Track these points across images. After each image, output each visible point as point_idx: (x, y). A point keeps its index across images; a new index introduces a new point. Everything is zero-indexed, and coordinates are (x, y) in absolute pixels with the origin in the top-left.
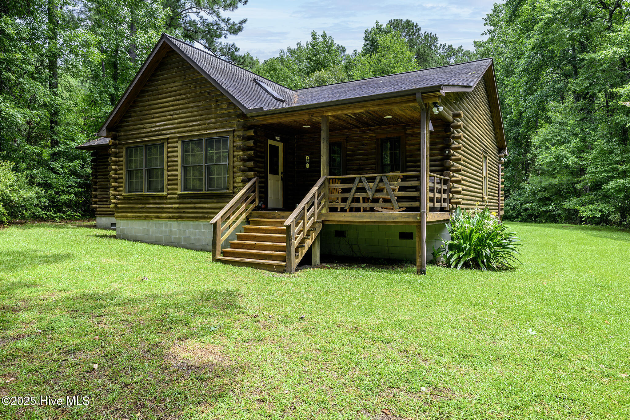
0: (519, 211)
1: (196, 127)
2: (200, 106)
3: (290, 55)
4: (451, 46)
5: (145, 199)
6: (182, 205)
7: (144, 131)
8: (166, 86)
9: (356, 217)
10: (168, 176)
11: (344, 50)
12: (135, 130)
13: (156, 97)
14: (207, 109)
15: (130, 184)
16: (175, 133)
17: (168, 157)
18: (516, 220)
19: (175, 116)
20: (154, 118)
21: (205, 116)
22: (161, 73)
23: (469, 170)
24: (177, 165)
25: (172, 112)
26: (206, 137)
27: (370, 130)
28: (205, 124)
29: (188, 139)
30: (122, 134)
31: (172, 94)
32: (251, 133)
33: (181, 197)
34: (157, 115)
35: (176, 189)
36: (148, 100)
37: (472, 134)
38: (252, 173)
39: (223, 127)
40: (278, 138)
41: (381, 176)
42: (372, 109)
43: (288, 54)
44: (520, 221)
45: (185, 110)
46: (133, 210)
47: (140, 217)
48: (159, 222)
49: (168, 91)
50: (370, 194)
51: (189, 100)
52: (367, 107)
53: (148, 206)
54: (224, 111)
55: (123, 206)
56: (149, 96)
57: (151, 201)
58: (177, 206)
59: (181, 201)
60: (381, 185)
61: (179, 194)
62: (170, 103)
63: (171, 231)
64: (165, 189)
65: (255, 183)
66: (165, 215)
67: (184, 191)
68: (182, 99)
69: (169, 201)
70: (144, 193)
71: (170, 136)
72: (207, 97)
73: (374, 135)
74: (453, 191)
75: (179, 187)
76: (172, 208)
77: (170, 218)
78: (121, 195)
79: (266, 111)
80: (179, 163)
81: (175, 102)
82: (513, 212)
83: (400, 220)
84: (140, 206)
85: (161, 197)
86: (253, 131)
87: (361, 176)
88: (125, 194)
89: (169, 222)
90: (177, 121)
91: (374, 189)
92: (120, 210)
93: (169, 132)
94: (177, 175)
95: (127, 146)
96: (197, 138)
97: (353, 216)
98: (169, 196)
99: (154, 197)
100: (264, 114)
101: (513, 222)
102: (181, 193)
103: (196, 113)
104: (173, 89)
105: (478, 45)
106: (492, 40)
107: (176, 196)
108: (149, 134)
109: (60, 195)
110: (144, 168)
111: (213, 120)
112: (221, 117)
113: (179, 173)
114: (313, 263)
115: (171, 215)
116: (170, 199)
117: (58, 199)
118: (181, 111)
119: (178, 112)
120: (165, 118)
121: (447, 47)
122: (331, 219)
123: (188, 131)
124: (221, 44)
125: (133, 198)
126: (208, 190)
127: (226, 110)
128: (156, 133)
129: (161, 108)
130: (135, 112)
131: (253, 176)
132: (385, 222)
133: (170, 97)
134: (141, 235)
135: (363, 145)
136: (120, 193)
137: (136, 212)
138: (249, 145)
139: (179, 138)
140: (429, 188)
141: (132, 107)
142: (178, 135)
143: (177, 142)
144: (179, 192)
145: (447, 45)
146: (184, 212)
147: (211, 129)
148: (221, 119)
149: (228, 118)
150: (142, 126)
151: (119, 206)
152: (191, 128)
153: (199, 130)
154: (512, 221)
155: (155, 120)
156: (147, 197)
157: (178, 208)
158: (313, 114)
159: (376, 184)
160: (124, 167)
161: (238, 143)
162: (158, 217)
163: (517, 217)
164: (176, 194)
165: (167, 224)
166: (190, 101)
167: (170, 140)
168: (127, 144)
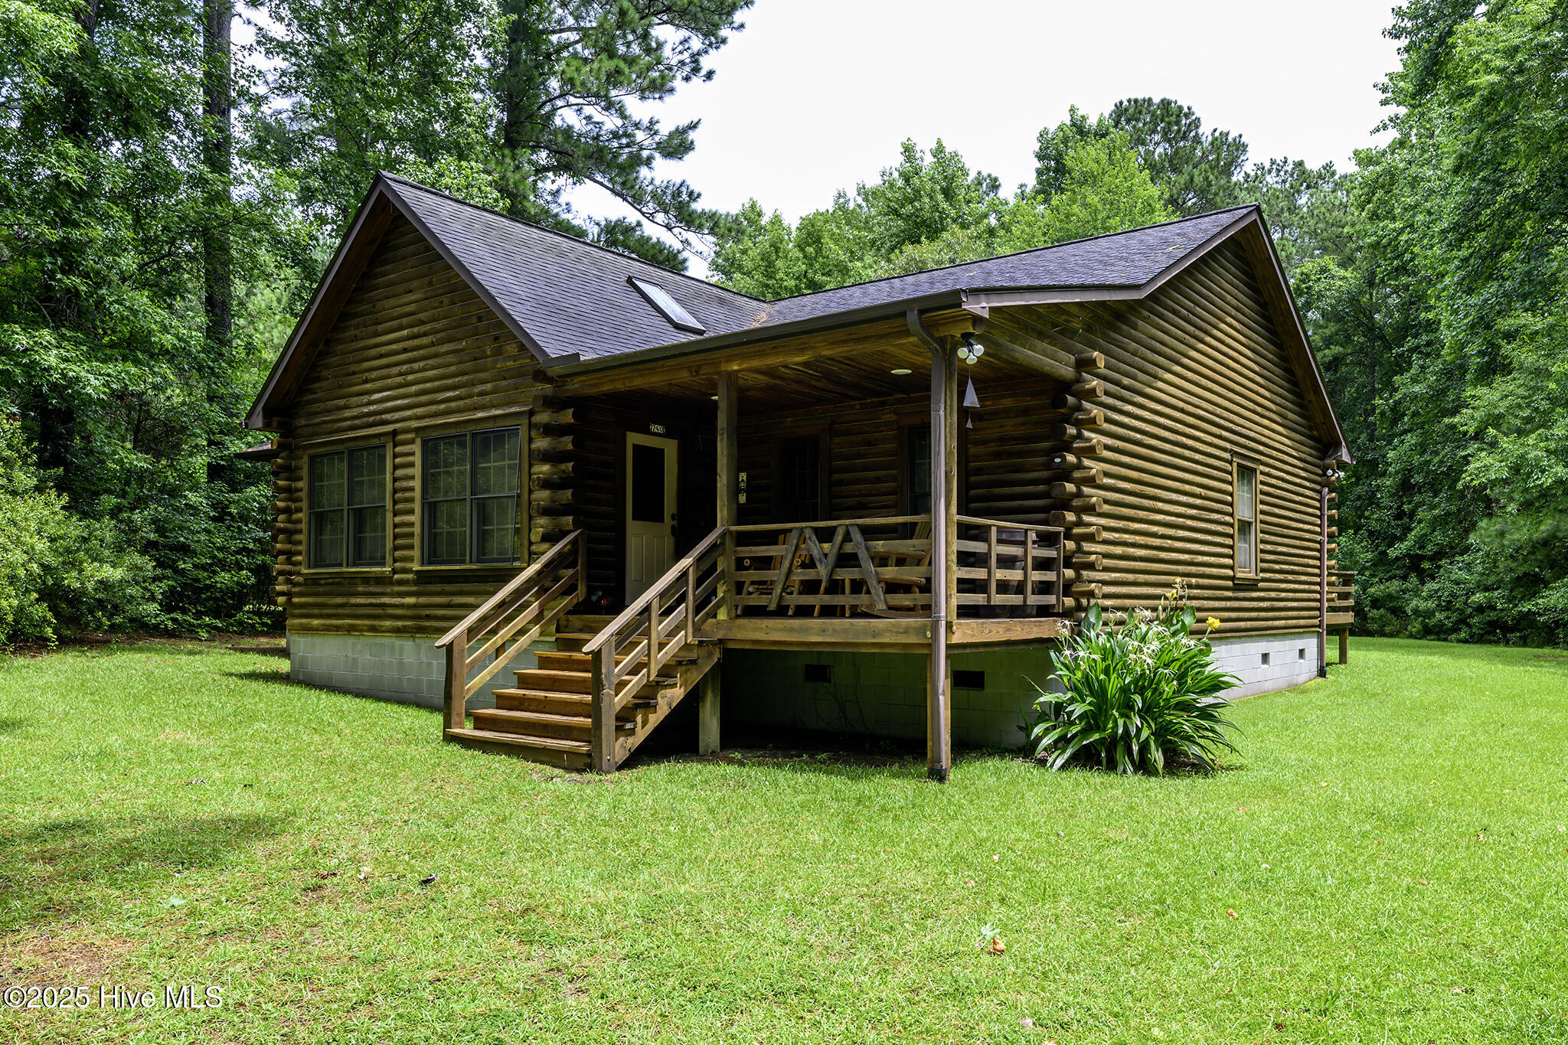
0: (1462, 611)
1: (453, 404)
2: (462, 350)
3: (864, 204)
4: (1301, 164)
5: (345, 585)
6: (423, 600)
7: (348, 413)
8: (392, 302)
9: (792, 630)
10: (395, 526)
11: (995, 185)
12: (329, 411)
13: (372, 329)
14: (476, 359)
15: (319, 544)
16: (410, 418)
17: (395, 480)
18: (1454, 636)
19: (410, 377)
20: (366, 381)
21: (471, 377)
22: (382, 269)
23: (1160, 505)
24: (411, 500)
25: (405, 367)
26: (472, 428)
27: (883, 404)
28: (471, 396)
29: (435, 434)
30: (303, 422)
31: (405, 321)
32: (567, 417)
33: (423, 578)
34: (374, 375)
35: (411, 559)
36: (356, 338)
37: (1182, 411)
38: (570, 519)
39: (509, 404)
40: (656, 428)
41: (847, 526)
42: (827, 353)
43: (860, 200)
44: (1465, 641)
45: (430, 362)
46: (325, 611)
47: (338, 628)
48: (378, 640)
49: (395, 314)
50: (822, 571)
51: (439, 336)
52: (814, 348)
53: (353, 600)
54: (512, 363)
55: (303, 600)
56: (357, 327)
57: (360, 589)
58: (411, 600)
59: (421, 588)
60: (849, 548)
61: (417, 572)
62: (401, 345)
63: (401, 664)
64: (389, 559)
65: (574, 542)
66: (388, 623)
67: (430, 563)
68: (425, 334)
69: (396, 589)
70: (344, 569)
71: (398, 426)
72: (476, 327)
73: (892, 417)
74: (1076, 563)
75: (416, 553)
76: (402, 606)
77: (398, 631)
78: (299, 574)
79: (587, 363)
80: (417, 494)
81: (411, 342)
82: (1445, 614)
83: (887, 640)
84: (339, 600)
85: (380, 580)
86: (571, 411)
87: (804, 524)
88: (306, 571)
89: (397, 642)
90: (413, 388)
91: (831, 559)
92: (297, 611)
93: (397, 415)
94: (412, 525)
95: (311, 452)
96: (453, 432)
97: (784, 630)
98: (396, 576)
99: (366, 579)
100: (582, 369)
101: (1444, 643)
102: (420, 568)
103: (453, 369)
104: (408, 309)
105: (1365, 159)
106: (1402, 144)
107: (411, 576)
108: (357, 422)
109: (215, 573)
110: (346, 507)
111: (489, 386)
112: (505, 379)
113: (415, 518)
114: (701, 750)
115: (400, 623)
116: (401, 583)
117: (208, 582)
118: (422, 364)
119: (416, 366)
120: (389, 381)
121: (1289, 168)
122: (739, 636)
123: (435, 415)
124: (651, 183)
125: (323, 582)
126: (478, 561)
127: (515, 361)
128: (371, 419)
129: (382, 356)
130: (327, 367)
131: (571, 528)
132: (857, 645)
133: (401, 328)
134: (340, 673)
135: (869, 443)
136: (297, 568)
137: (329, 616)
138: (561, 447)
139: (417, 430)
140: (954, 557)
141: (323, 354)
142: (415, 424)
143: (412, 442)
144: (416, 567)
145: (1290, 161)
146: (428, 617)
147: (483, 408)
148: (504, 383)
149: (520, 380)
150: (342, 402)
151: (295, 600)
152: (443, 406)
153: (459, 411)
154: (1445, 640)
155: (368, 386)
156: (352, 578)
157: (415, 606)
158: (699, 367)
159: (837, 546)
160: (304, 505)
161: (541, 443)
162: (373, 629)
163: (1455, 629)
164: (409, 571)
165: (392, 647)
166: (440, 339)
167: (400, 437)
168: (311, 446)
